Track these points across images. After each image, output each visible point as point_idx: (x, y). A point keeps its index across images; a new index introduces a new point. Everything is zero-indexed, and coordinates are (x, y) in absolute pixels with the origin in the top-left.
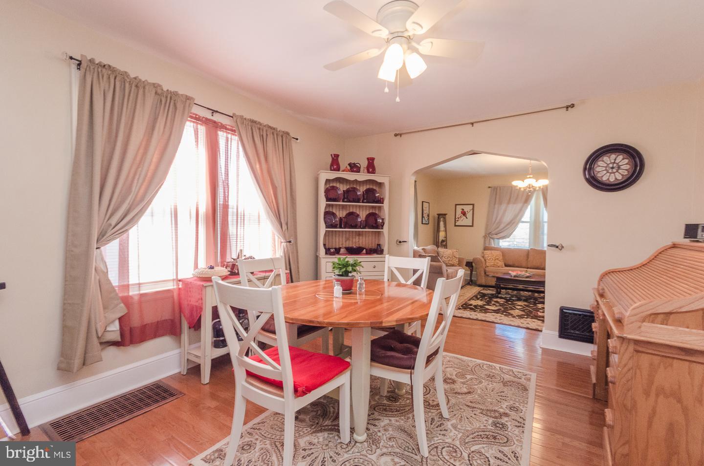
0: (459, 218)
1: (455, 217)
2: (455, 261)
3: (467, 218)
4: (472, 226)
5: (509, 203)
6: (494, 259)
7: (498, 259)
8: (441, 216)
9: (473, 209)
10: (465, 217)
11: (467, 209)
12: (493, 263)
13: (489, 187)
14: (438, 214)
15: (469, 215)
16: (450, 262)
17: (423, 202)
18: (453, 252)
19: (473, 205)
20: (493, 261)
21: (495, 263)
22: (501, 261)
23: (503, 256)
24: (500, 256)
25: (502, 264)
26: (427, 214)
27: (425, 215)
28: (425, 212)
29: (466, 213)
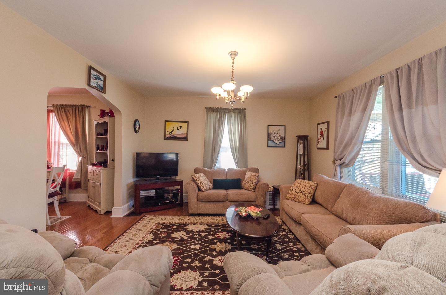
0: (319, 139)
1: (317, 139)
3: (324, 139)
4: (327, 148)
6: (298, 191)
7: (302, 192)
9: (328, 129)
10: (322, 138)
12: (293, 196)
13: (336, 97)
14: (297, 136)
17: (268, 126)
19: (328, 122)
20: (295, 193)
21: (297, 197)
22: (307, 195)
23: (316, 190)
24: (310, 188)
25: (305, 200)
26: (279, 137)
27: (276, 138)
28: (274, 136)
29: (324, 133)
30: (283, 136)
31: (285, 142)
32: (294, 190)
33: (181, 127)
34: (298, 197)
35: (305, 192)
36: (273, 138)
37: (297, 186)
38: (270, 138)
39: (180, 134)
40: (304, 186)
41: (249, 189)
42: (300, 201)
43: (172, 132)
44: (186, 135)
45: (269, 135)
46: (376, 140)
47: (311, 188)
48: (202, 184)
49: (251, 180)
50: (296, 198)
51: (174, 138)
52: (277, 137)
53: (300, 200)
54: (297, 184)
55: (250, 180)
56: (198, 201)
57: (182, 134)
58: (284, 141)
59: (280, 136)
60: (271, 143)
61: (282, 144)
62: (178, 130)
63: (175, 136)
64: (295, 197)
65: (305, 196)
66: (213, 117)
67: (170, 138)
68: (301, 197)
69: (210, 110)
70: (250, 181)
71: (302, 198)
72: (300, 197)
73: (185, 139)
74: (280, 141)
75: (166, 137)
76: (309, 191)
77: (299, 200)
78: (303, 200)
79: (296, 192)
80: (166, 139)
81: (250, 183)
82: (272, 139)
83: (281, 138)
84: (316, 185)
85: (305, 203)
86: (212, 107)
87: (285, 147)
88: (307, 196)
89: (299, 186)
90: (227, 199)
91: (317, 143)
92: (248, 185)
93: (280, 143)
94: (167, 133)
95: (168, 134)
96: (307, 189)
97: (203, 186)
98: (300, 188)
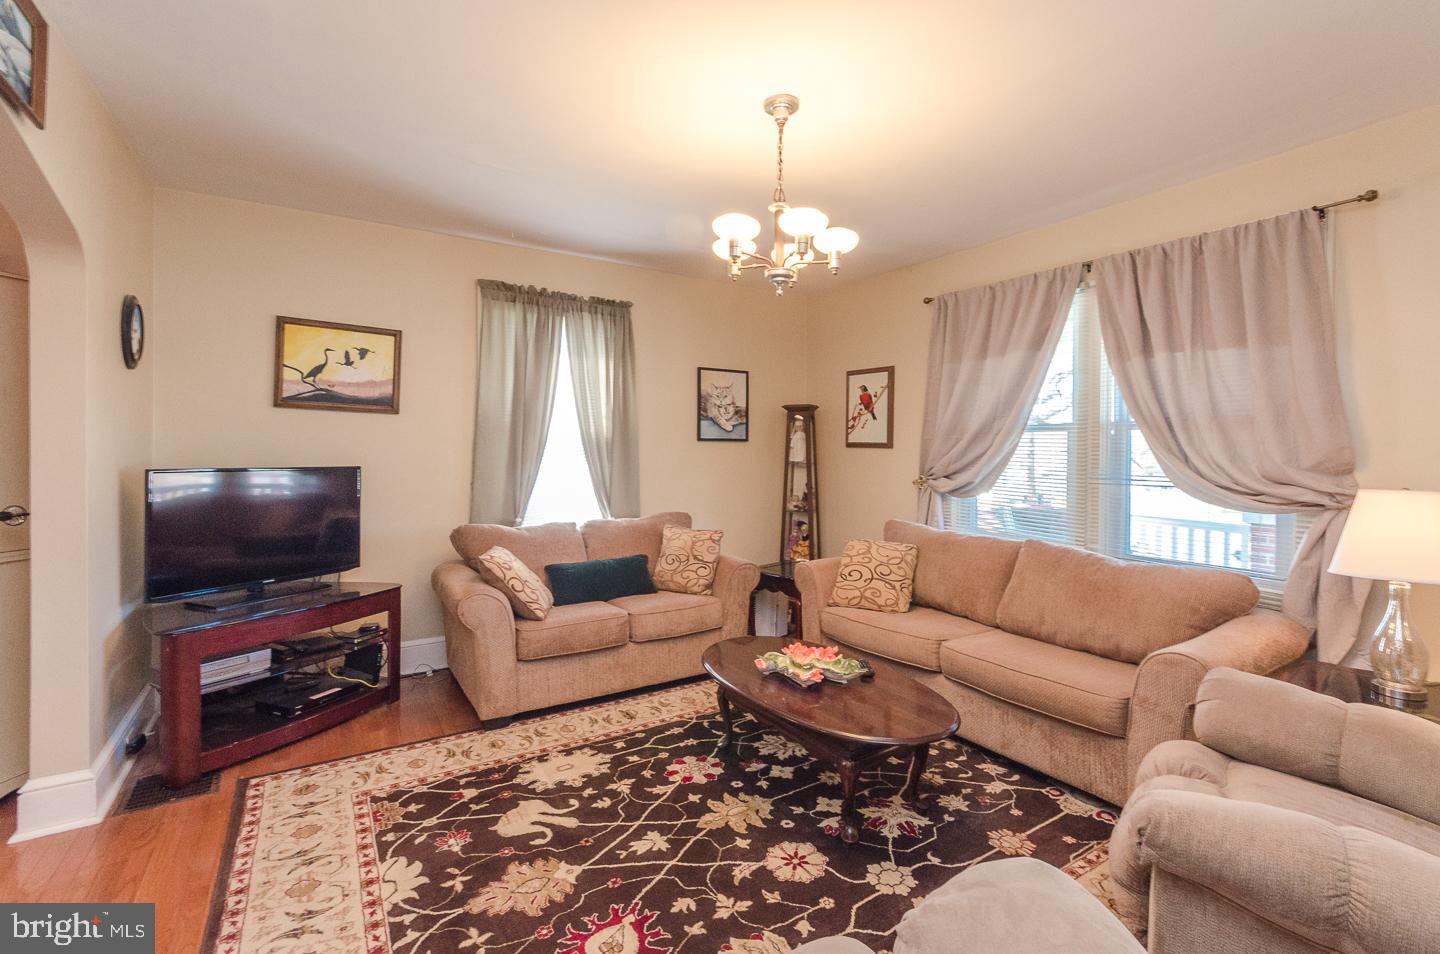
0: (854, 419)
1: (847, 417)
2: (693, 575)
3: (875, 418)
4: (889, 445)
5: (983, 353)
6: (867, 575)
7: (883, 577)
8: (803, 414)
9: (891, 387)
10: (869, 416)
11: (876, 383)
12: (857, 593)
13: (928, 301)
14: (786, 407)
15: (880, 407)
16: (678, 578)
17: (700, 369)
18: (694, 543)
19: (891, 370)
20: (860, 584)
21: (868, 594)
22: (897, 585)
23: (916, 566)
24: (903, 565)
25: (898, 599)
26: (731, 409)
27: (722, 410)
28: (718, 403)
29: (874, 399)
30: (742, 404)
31: (747, 424)
32: (856, 575)
33: (363, 353)
34: (872, 594)
35: (893, 577)
36: (713, 412)
37: (861, 560)
38: (705, 411)
39: (358, 385)
40: (885, 560)
41: (696, 589)
42: (880, 606)
43: (318, 370)
44: (388, 390)
45: (703, 400)
46: (1048, 424)
47: (906, 562)
48: (528, 591)
49: (695, 557)
50: (866, 598)
51: (328, 400)
52: (726, 408)
53: (881, 601)
54: (859, 554)
55: (691, 558)
56: (519, 660)
57: (372, 384)
58: (745, 421)
59: (733, 403)
60: (708, 430)
61: (740, 433)
62: (349, 363)
63: (335, 389)
64: (862, 597)
65: (894, 588)
66: (510, 320)
67: (305, 399)
68: (883, 593)
69: (497, 291)
70: (692, 560)
71: (886, 595)
72: (877, 593)
73: (388, 405)
74: (733, 422)
75: (285, 394)
76: (902, 573)
77: (875, 603)
78: (889, 602)
79: (864, 578)
80: (281, 402)
81: (694, 567)
82: (710, 415)
83: (737, 413)
84: (914, 552)
85: (896, 609)
86: (510, 281)
87: (746, 440)
88: (898, 588)
89: (867, 560)
90: (631, 637)
91: (848, 428)
92: (685, 574)
93: (734, 426)
94: (288, 375)
95: (292, 382)
96: (894, 568)
97: (534, 597)
98: (872, 566)
